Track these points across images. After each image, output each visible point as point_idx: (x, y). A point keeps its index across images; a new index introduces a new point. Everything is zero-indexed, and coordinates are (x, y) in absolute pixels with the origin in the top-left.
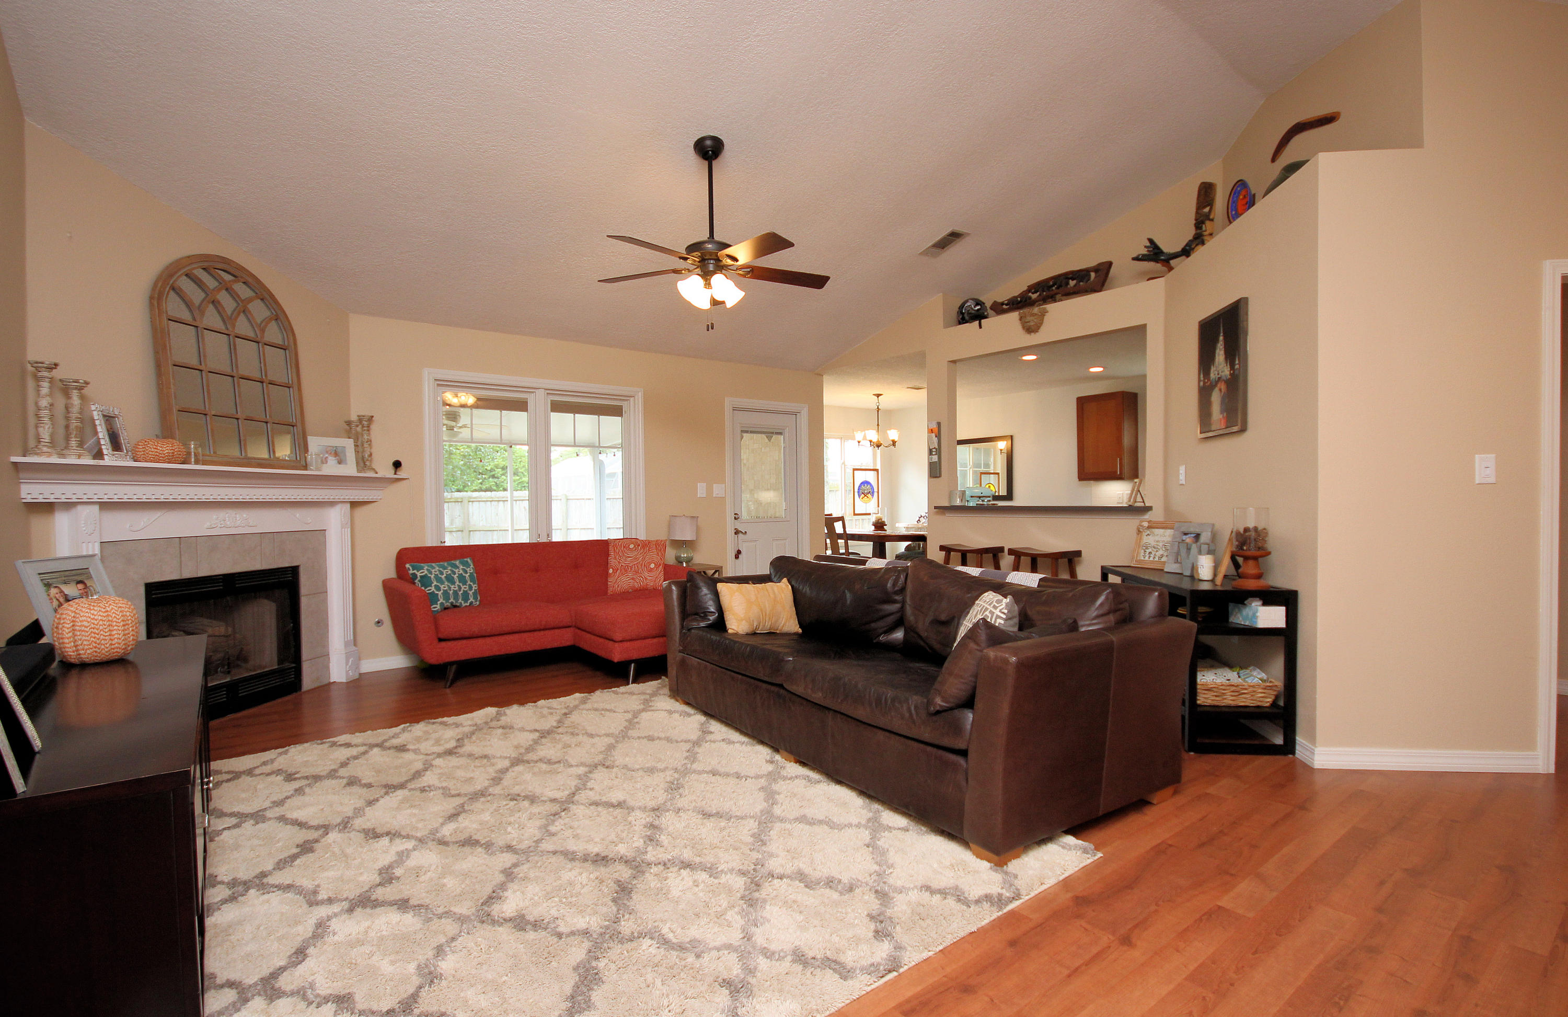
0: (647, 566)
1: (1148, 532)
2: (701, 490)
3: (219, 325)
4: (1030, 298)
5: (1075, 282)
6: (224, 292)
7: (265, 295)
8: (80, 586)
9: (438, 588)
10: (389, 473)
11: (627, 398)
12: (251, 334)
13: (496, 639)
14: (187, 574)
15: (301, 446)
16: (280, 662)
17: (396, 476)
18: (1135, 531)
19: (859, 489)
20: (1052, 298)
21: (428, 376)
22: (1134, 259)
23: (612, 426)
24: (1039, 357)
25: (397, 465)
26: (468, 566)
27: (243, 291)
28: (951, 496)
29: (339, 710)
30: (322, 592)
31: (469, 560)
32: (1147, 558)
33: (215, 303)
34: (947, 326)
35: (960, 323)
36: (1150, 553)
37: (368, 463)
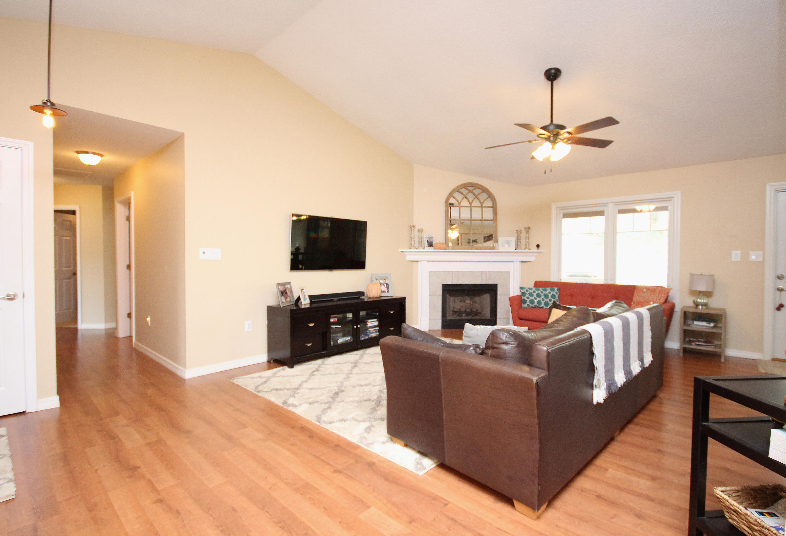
2: (736, 255)
3: (468, 204)
6: (470, 193)
7: (485, 190)
9: (529, 298)
10: (534, 249)
11: (669, 199)
12: (480, 205)
14: (455, 282)
15: (495, 241)
16: (491, 316)
17: (538, 251)
21: (554, 206)
25: (538, 246)
26: (554, 291)
27: (477, 191)
30: (507, 295)
31: (556, 288)
33: (467, 198)
37: (527, 246)
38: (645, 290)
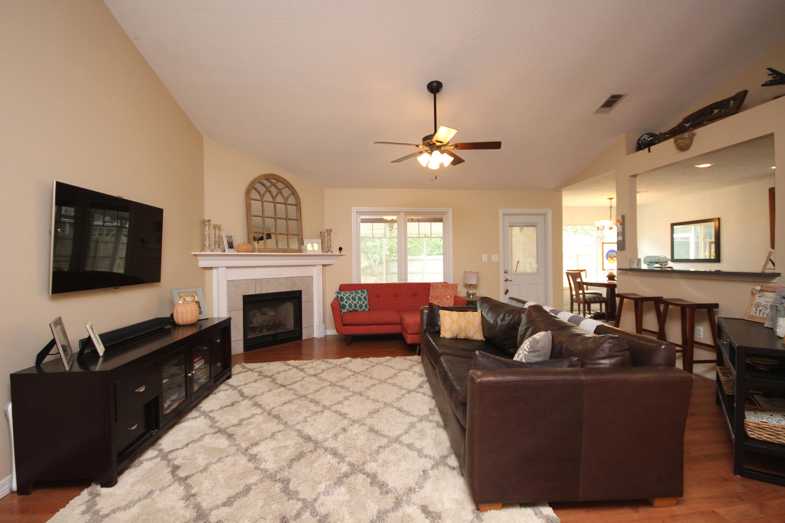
0: (446, 297)
1: (760, 294)
2: (485, 258)
3: (271, 199)
4: (685, 126)
5: (718, 110)
6: (273, 187)
7: (288, 185)
8: (192, 298)
9: (346, 302)
10: (337, 252)
11: (444, 213)
12: (283, 201)
13: (367, 326)
14: (258, 292)
15: (301, 243)
16: (295, 327)
17: (340, 254)
18: (749, 294)
19: (607, 255)
20: (701, 124)
21: (354, 210)
22: (763, 85)
23: (438, 227)
24: (713, 164)
25: (340, 249)
26: (364, 293)
27: (280, 185)
28: (631, 262)
29: (317, 349)
30: (311, 301)
31: (365, 290)
32: (757, 314)
33: (270, 192)
34: (628, 153)
35: (637, 151)
36: (760, 310)
37: (329, 249)
38: (440, 286)
